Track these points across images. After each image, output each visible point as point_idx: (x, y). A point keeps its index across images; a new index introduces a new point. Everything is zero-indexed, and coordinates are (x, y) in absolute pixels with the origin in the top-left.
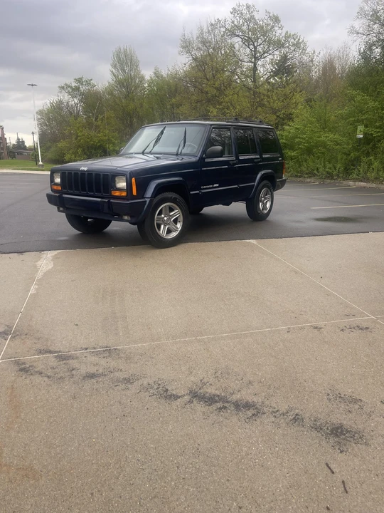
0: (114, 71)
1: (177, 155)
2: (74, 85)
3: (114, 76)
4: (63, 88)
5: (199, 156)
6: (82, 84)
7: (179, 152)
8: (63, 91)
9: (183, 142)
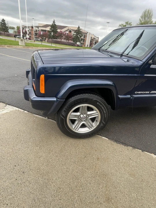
0: (141, 19)
1: (122, 55)
2: (124, 24)
3: (140, 21)
4: (120, 25)
5: (144, 61)
6: (127, 24)
7: (126, 53)
8: (120, 26)
9: (134, 43)
